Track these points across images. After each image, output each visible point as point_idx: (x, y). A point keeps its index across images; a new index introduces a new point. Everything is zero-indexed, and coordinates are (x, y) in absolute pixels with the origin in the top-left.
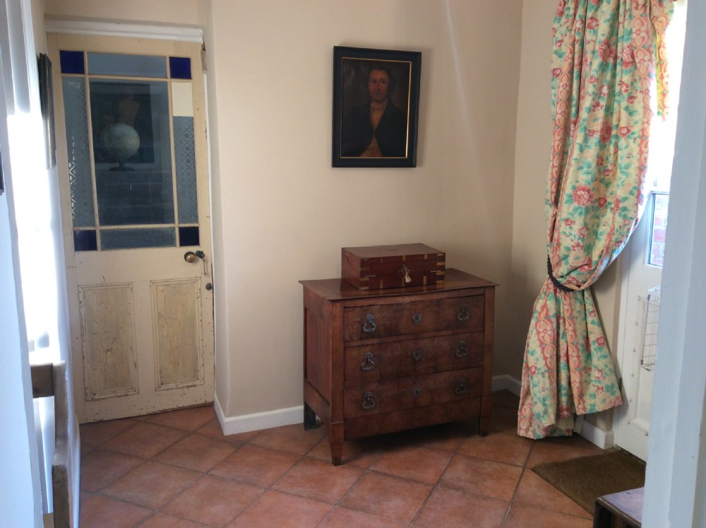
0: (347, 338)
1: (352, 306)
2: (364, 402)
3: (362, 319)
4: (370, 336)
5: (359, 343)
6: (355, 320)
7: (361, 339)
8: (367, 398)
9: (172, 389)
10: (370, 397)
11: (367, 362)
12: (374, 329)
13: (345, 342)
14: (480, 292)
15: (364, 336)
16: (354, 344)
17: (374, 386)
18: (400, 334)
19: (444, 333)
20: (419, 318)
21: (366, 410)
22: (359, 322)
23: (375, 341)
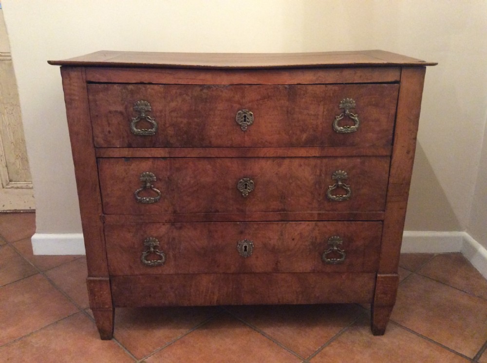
0: (100, 140)
1: (104, 80)
2: (145, 253)
3: (126, 108)
4: (149, 141)
5: (126, 152)
6: (113, 108)
7: (130, 146)
8: (149, 247)
9: (22, 188)
10: (155, 247)
11: (145, 188)
12: (154, 130)
13: (97, 148)
14: (392, 76)
15: (134, 142)
16: (116, 153)
17: (163, 229)
18: (210, 146)
19: (303, 152)
20: (251, 119)
21: (148, 266)
22: (121, 113)
23: (160, 152)
